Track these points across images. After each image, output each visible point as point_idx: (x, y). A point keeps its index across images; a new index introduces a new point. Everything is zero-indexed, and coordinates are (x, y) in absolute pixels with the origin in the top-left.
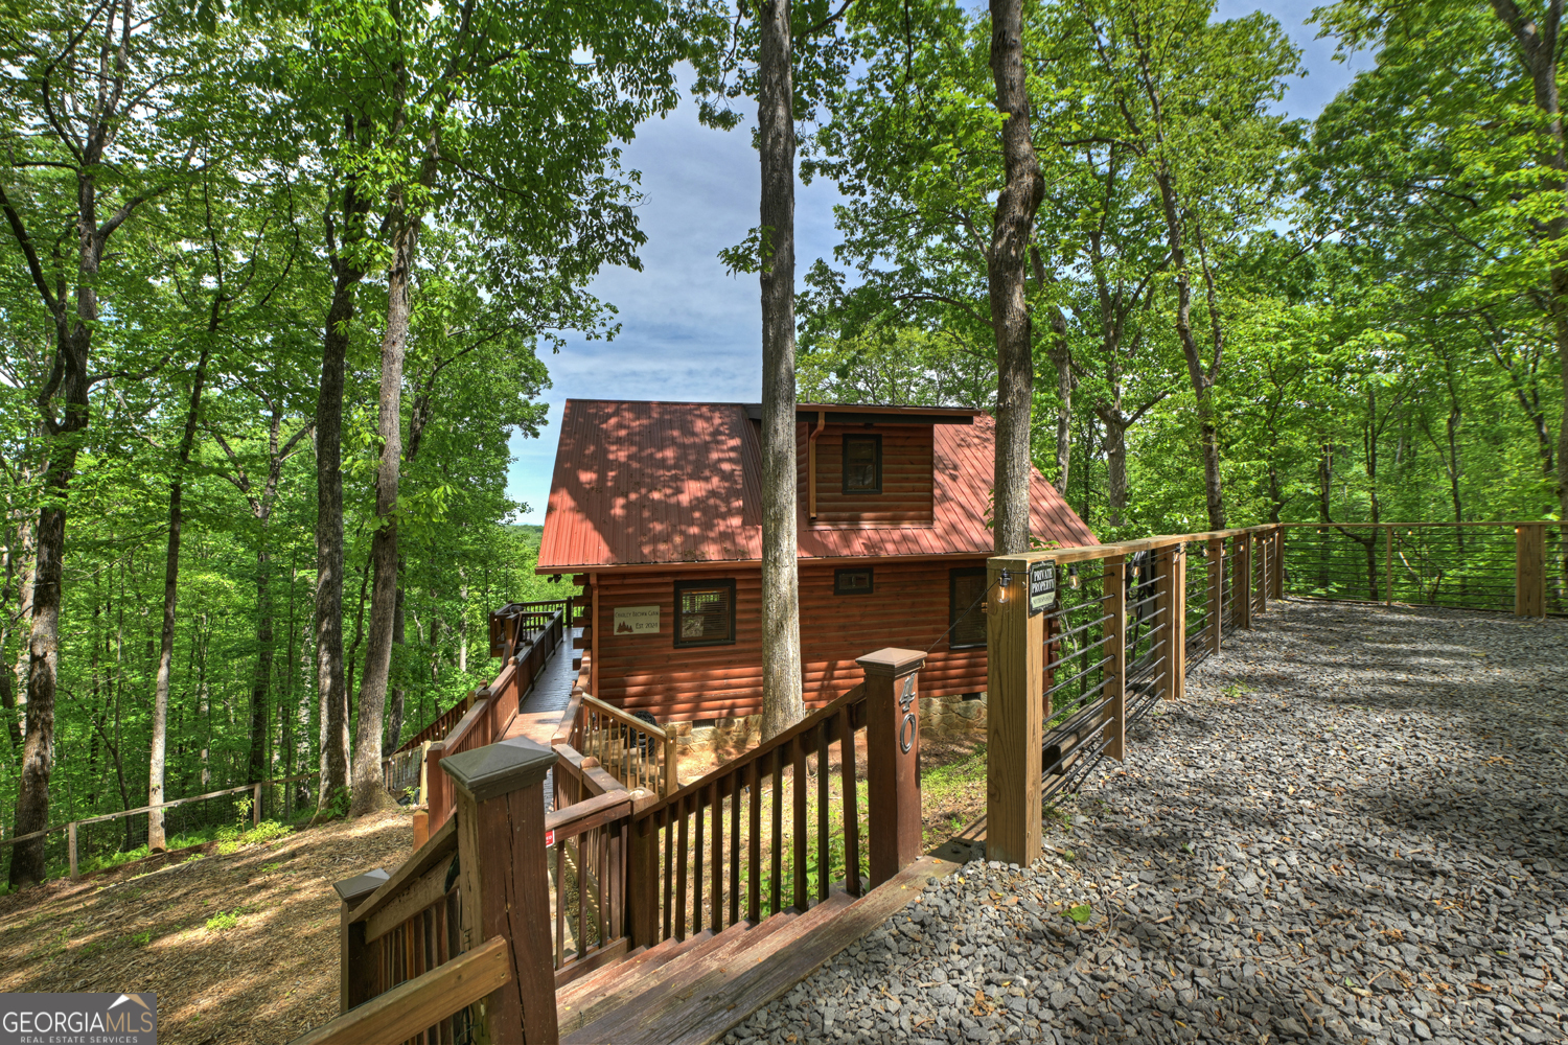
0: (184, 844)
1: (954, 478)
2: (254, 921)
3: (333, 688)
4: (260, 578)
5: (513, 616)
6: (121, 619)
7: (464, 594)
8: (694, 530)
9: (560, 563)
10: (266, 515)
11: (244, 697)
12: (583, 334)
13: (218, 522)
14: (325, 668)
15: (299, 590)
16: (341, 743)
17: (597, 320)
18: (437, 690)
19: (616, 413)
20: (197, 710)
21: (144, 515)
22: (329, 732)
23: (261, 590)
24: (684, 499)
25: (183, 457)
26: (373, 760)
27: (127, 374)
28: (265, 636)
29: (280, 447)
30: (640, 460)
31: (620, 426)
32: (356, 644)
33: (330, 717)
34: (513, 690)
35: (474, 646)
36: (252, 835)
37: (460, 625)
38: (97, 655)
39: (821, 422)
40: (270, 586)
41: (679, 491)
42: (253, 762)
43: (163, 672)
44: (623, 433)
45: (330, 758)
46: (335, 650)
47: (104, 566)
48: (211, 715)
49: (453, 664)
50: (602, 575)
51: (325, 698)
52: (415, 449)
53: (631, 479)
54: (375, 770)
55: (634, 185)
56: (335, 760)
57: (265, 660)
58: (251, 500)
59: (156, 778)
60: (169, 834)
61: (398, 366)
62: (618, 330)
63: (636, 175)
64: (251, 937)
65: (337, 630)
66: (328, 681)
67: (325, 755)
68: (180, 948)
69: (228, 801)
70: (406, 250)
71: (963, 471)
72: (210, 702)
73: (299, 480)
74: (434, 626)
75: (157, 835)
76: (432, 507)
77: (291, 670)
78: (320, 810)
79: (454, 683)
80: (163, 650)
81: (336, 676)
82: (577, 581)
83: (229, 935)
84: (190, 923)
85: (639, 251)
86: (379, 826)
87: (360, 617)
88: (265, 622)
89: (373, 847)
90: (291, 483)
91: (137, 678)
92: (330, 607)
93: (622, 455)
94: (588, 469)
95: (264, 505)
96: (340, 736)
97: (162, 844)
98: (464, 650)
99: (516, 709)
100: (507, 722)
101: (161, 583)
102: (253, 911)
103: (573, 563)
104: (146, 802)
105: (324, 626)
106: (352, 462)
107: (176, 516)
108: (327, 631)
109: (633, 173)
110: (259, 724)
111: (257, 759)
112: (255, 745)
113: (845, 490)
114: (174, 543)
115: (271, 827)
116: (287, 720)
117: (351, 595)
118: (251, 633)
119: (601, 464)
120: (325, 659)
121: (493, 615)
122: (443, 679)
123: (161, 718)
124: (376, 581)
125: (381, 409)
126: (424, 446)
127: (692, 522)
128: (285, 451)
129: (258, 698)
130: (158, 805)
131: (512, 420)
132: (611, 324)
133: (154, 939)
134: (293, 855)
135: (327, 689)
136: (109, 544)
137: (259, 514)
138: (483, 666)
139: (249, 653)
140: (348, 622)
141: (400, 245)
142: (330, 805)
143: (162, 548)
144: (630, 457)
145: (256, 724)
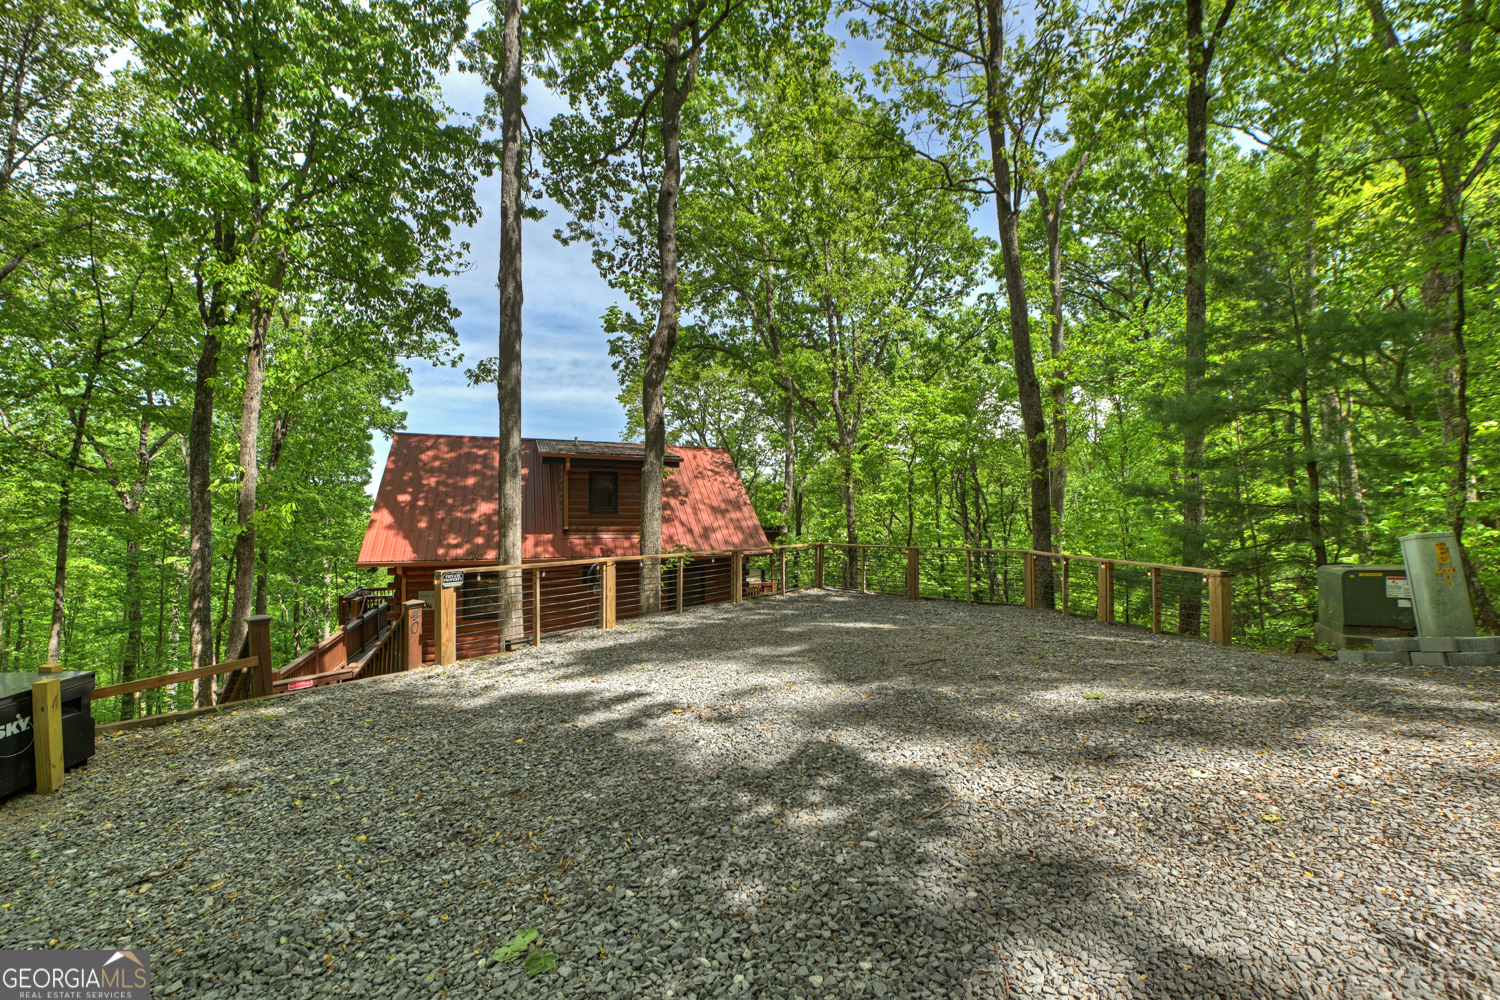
1: (683, 503)
3: (204, 652)
4: (130, 564)
5: (357, 598)
7: (328, 580)
8: (480, 540)
9: (375, 559)
10: (136, 508)
12: (430, 362)
13: (99, 518)
14: (196, 637)
15: (169, 574)
17: (441, 351)
19: (434, 447)
23: (130, 575)
24: (475, 516)
28: (135, 617)
29: (149, 447)
30: (446, 485)
31: (436, 458)
32: (223, 620)
37: (324, 609)
39: (568, 465)
40: (141, 572)
41: (473, 510)
43: (54, 639)
44: (437, 464)
46: (205, 623)
50: (407, 569)
51: (196, 660)
52: (277, 456)
53: (436, 498)
55: (465, 252)
57: (134, 640)
58: (120, 495)
61: (255, 415)
62: (460, 359)
63: (466, 246)
65: (207, 608)
66: (199, 647)
70: (261, 331)
71: (691, 496)
73: (167, 476)
74: (298, 608)
77: (159, 647)
80: (54, 623)
81: (206, 643)
82: (391, 572)
85: (453, 323)
87: (226, 598)
88: (136, 604)
90: (158, 476)
92: (201, 591)
93: (433, 481)
94: (404, 492)
95: (134, 498)
98: (328, 630)
103: (385, 560)
105: (196, 605)
108: (199, 609)
109: (463, 244)
113: (591, 510)
114: (63, 536)
117: (219, 580)
118: (120, 615)
119: (417, 487)
120: (197, 630)
121: (341, 598)
124: (239, 568)
126: (284, 453)
127: (479, 534)
128: (154, 450)
129: (126, 673)
131: (373, 423)
132: (454, 354)
135: (199, 652)
137: (129, 507)
139: (121, 631)
140: (216, 602)
141: (257, 327)
144: (438, 483)
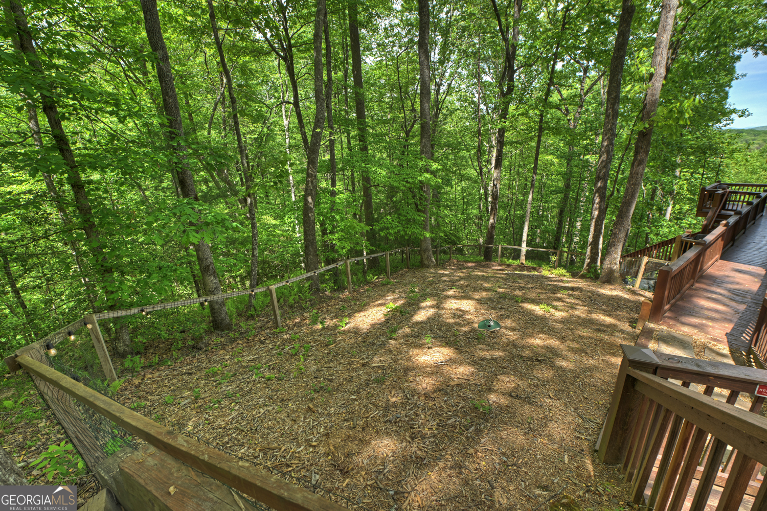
0: (530, 264)
2: (559, 314)
3: (599, 216)
4: (569, 158)
5: (721, 192)
6: (518, 173)
7: (678, 174)
10: (575, 127)
11: (555, 212)
13: (556, 131)
14: (596, 206)
15: (586, 165)
16: (598, 244)
18: (650, 228)
20: (538, 213)
21: (529, 129)
22: (593, 237)
23: (568, 164)
25: (545, 102)
26: (616, 258)
27: (527, 65)
28: (567, 186)
29: (585, 91)
32: (611, 195)
33: (595, 230)
34: (720, 243)
35: (677, 207)
36: (555, 271)
37: (671, 192)
38: (510, 187)
40: (573, 163)
42: (556, 240)
43: (530, 196)
45: (592, 249)
46: (603, 197)
47: (514, 152)
48: (543, 216)
49: (661, 214)
51: (594, 220)
54: (616, 264)
56: (594, 251)
57: (566, 197)
58: (569, 120)
59: (525, 238)
60: (527, 259)
64: (555, 321)
66: (597, 212)
67: (589, 248)
68: (530, 311)
69: (547, 254)
72: (543, 211)
73: (591, 108)
74: (654, 190)
75: (523, 258)
76: (681, 112)
77: (576, 203)
78: (583, 272)
79: (662, 226)
80: (531, 188)
81: (602, 211)
83: (547, 314)
84: (533, 301)
86: (614, 293)
87: (615, 181)
88: (568, 180)
89: (610, 302)
90: (587, 110)
91: (520, 197)
92: (603, 175)
95: (574, 122)
96: (598, 241)
97: (524, 262)
98: (670, 208)
99: (718, 256)
100: (710, 263)
101: (532, 160)
102: (556, 309)
104: (520, 245)
105: (599, 184)
106: (629, 89)
107: (541, 130)
108: (600, 187)
110: (560, 224)
111: (557, 239)
112: (558, 233)
114: (539, 141)
115: (562, 271)
116: (572, 225)
118: (561, 184)
120: (597, 201)
121: (703, 190)
122: (655, 222)
123: (528, 214)
125: (655, 48)
128: (587, 92)
129: (561, 213)
130: (524, 248)
133: (522, 302)
134: (573, 289)
135: (595, 216)
136: (517, 142)
137: (572, 127)
138: (682, 219)
139: (560, 193)
142: (588, 271)
143: (534, 144)
145: (559, 224)
